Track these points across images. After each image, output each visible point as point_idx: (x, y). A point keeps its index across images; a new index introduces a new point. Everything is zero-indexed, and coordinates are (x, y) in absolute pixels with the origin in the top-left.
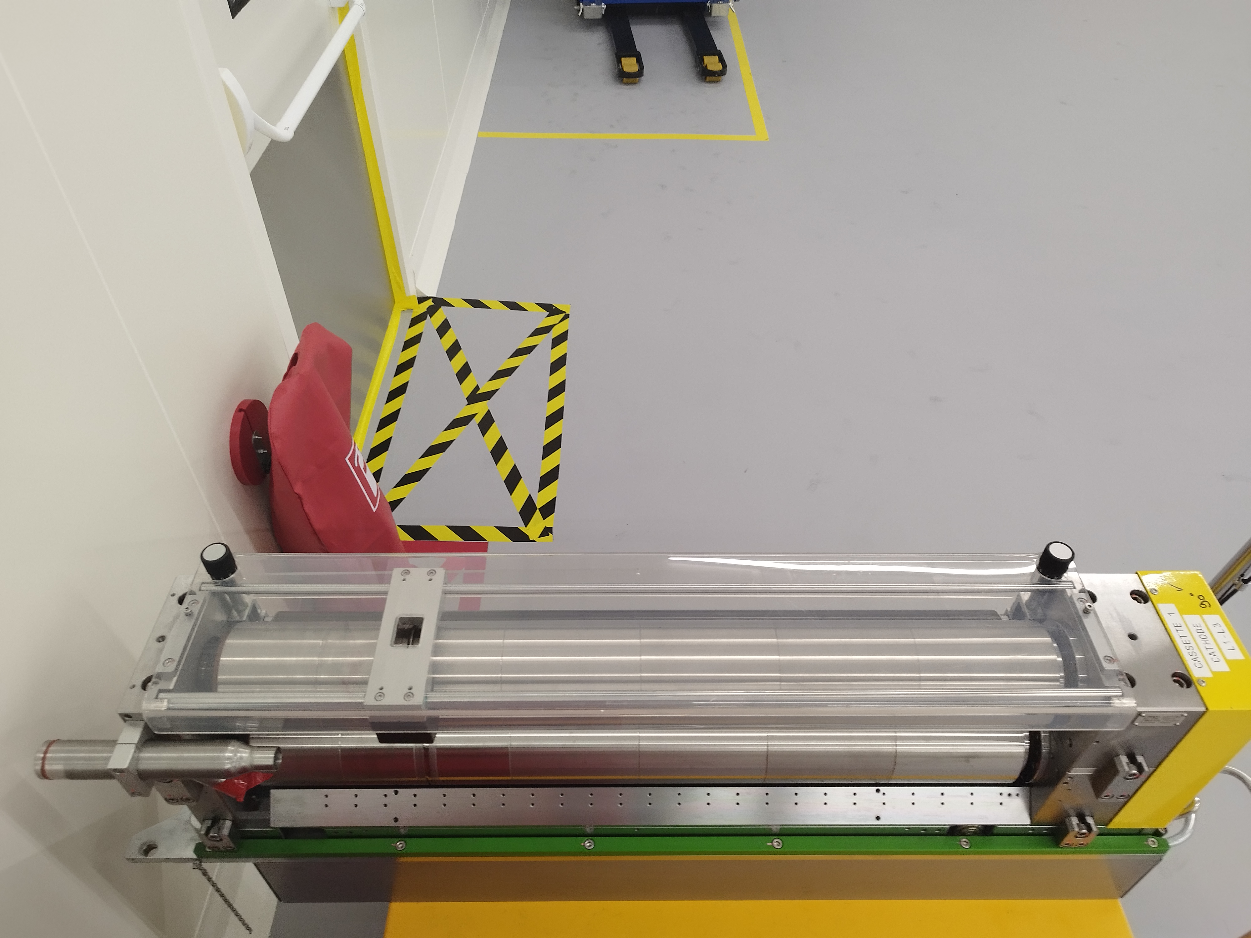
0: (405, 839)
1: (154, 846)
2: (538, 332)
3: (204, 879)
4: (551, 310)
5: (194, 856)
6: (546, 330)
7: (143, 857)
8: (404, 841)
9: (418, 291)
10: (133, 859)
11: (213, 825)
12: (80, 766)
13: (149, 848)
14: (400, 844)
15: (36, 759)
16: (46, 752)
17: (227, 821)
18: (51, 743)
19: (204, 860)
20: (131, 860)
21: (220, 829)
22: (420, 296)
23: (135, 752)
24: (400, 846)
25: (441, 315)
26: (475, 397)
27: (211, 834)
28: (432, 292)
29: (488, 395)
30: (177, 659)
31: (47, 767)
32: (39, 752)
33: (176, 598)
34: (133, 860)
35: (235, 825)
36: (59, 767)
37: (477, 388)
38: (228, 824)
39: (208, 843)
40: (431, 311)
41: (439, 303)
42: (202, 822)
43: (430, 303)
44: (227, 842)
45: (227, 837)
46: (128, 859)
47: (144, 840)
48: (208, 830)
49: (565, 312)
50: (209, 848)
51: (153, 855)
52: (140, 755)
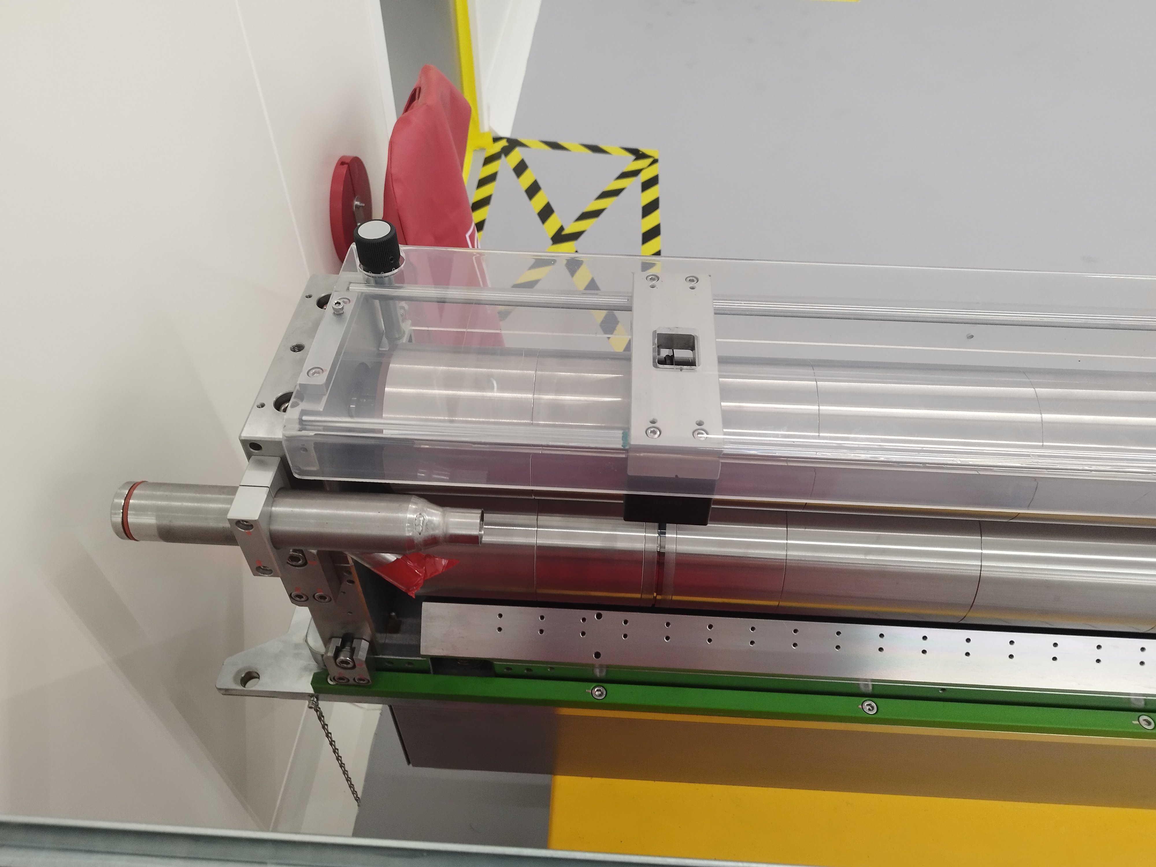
0: (605, 685)
1: (256, 675)
2: (624, 175)
3: (319, 724)
4: (638, 155)
5: (311, 691)
6: (635, 173)
7: (240, 687)
8: (603, 687)
9: (491, 130)
10: (227, 690)
11: (343, 645)
12: (181, 522)
13: (249, 676)
14: (597, 690)
15: (114, 506)
16: (128, 498)
17: (363, 640)
18: (134, 486)
19: (321, 696)
20: (223, 692)
21: (353, 651)
22: (495, 135)
23: (266, 504)
24: (597, 693)
25: (516, 156)
26: (559, 237)
27: (342, 658)
28: (506, 132)
29: (575, 236)
30: (328, 368)
31: (131, 519)
32: (117, 496)
33: (314, 301)
34: (227, 692)
35: (373, 649)
36: (150, 520)
37: (562, 229)
38: (365, 645)
39: (335, 671)
40: (506, 151)
41: (513, 144)
42: (326, 641)
43: (503, 143)
44: (361, 671)
45: (364, 666)
46: (220, 689)
47: (240, 666)
48: (338, 651)
49: (653, 157)
50: (334, 679)
51: (253, 685)
52: (274, 509)
